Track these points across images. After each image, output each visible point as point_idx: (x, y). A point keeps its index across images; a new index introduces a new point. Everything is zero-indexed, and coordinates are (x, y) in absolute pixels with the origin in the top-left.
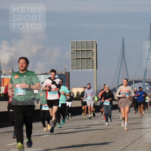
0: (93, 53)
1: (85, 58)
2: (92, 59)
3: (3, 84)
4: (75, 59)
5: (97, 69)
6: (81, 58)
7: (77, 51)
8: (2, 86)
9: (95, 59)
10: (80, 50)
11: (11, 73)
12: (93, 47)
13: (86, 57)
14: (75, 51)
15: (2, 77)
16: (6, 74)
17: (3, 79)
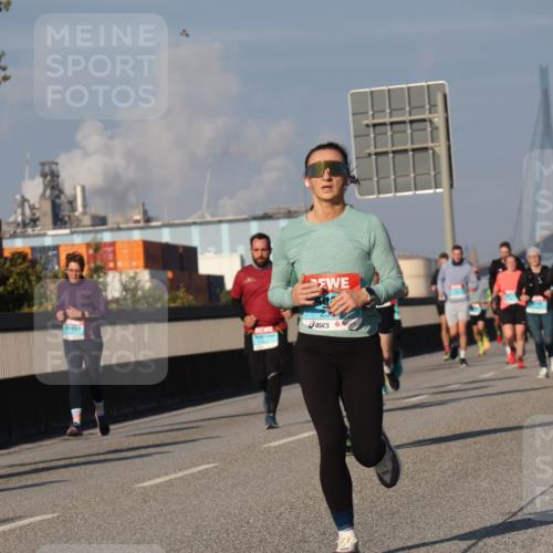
0: (435, 128)
1: (406, 151)
2: (434, 152)
3: (111, 265)
4: (370, 155)
5: (452, 186)
6: (394, 152)
7: (375, 125)
8: (111, 269)
9: (442, 150)
10: (387, 120)
11: (138, 221)
12: (433, 108)
13: (409, 146)
14: (367, 126)
15: (107, 237)
16: (122, 226)
17: (113, 244)
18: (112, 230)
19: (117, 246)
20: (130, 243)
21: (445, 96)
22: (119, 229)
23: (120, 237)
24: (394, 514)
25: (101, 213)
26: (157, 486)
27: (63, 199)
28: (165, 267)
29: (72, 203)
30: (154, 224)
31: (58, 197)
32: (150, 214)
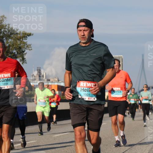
11: (56, 81)
15: (50, 84)
16: (53, 81)
17: (51, 85)
18: (51, 82)
19: (52, 86)
20: (55, 85)
21: (122, 59)
22: (52, 82)
23: (53, 84)
24: (107, 145)
25: (49, 79)
26: (57, 136)
27: (41, 75)
28: (62, 91)
29: (43, 76)
30: (60, 81)
31: (40, 75)
32: (59, 79)
